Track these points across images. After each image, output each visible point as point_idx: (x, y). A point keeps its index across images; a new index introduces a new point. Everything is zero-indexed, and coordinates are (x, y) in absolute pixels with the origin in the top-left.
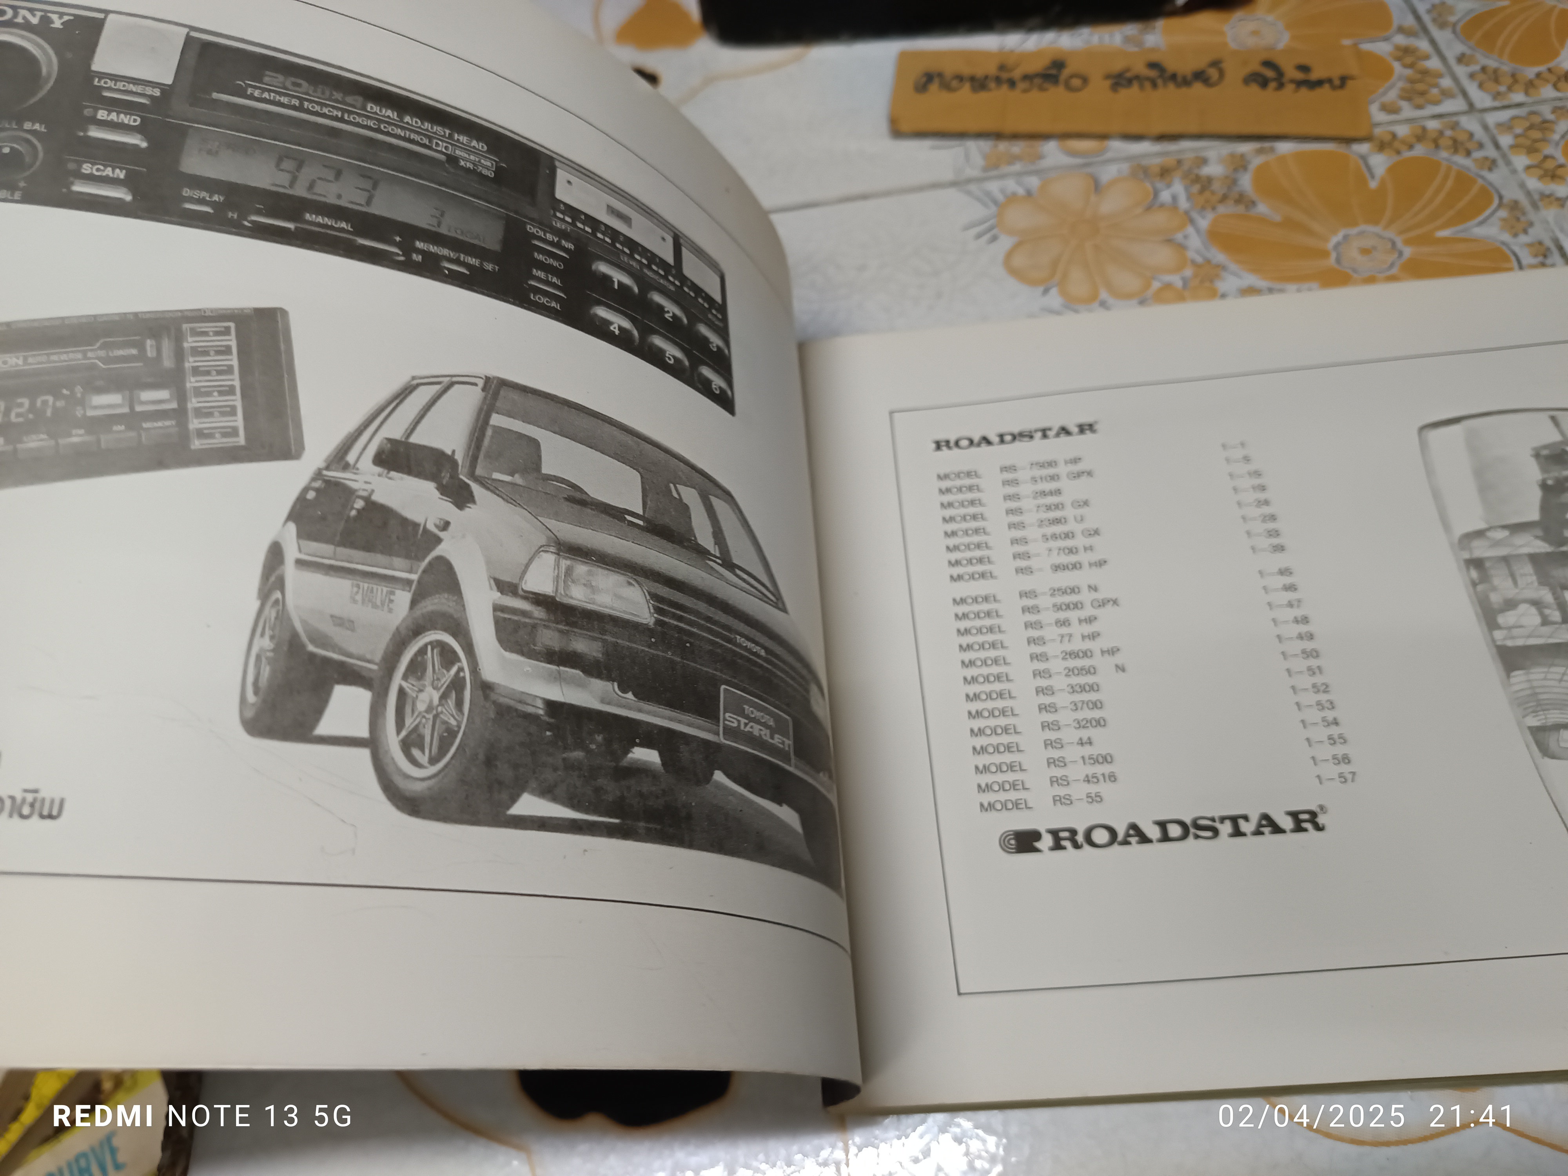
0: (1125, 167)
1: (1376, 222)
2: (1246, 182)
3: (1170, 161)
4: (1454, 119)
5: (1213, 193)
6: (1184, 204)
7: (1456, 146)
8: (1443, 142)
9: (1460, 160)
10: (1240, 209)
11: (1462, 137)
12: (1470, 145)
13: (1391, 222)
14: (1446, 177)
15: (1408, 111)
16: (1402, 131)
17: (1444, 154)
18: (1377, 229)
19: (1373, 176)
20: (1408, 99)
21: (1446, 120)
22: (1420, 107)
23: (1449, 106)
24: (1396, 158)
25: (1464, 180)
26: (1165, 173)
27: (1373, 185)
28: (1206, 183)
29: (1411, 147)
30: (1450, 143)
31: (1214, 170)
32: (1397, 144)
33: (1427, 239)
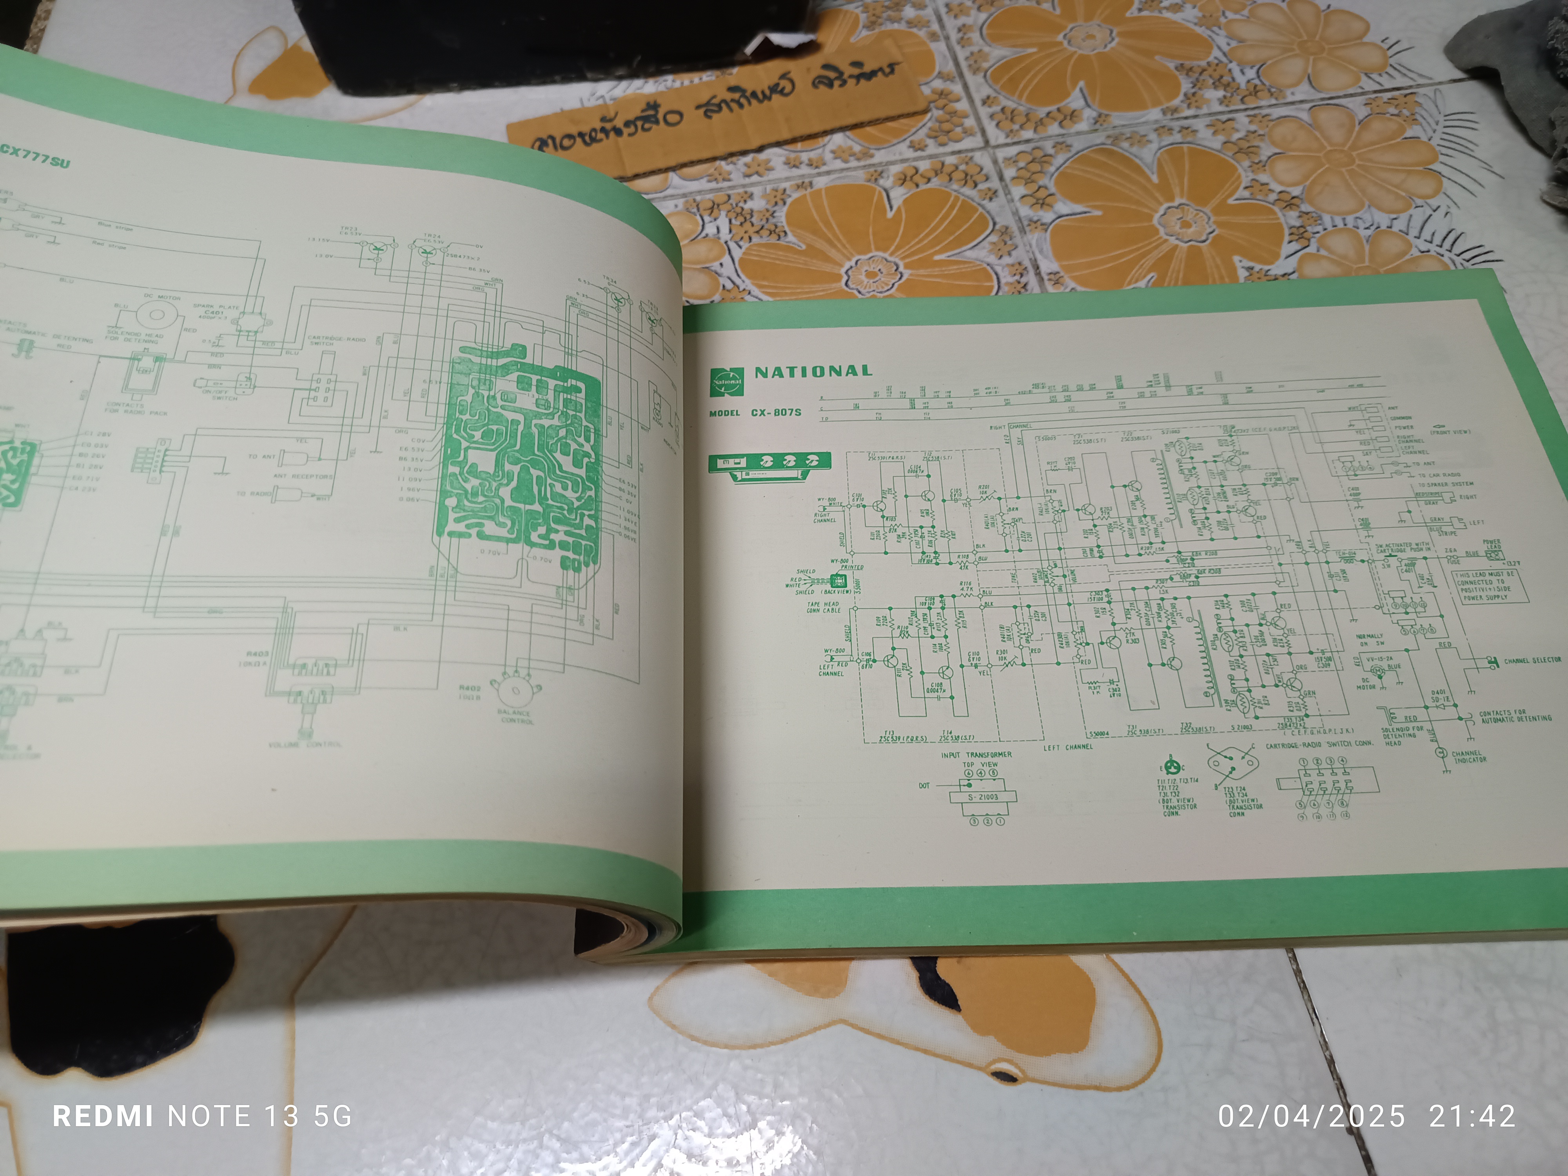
0: (681, 202)
1: (885, 250)
2: (781, 215)
3: (720, 197)
4: (970, 154)
5: (753, 225)
6: (725, 234)
7: (967, 179)
8: (955, 176)
9: (967, 191)
10: (773, 239)
11: (973, 170)
12: (977, 178)
13: (898, 248)
14: (952, 207)
15: (932, 148)
16: (924, 166)
17: (955, 186)
18: (886, 255)
19: (891, 208)
20: (935, 137)
21: (963, 155)
22: (942, 145)
23: (967, 143)
24: (915, 190)
25: (967, 209)
26: (714, 208)
27: (890, 215)
28: (746, 217)
29: (929, 180)
30: (963, 175)
31: (757, 204)
32: (917, 178)
33: (926, 263)
